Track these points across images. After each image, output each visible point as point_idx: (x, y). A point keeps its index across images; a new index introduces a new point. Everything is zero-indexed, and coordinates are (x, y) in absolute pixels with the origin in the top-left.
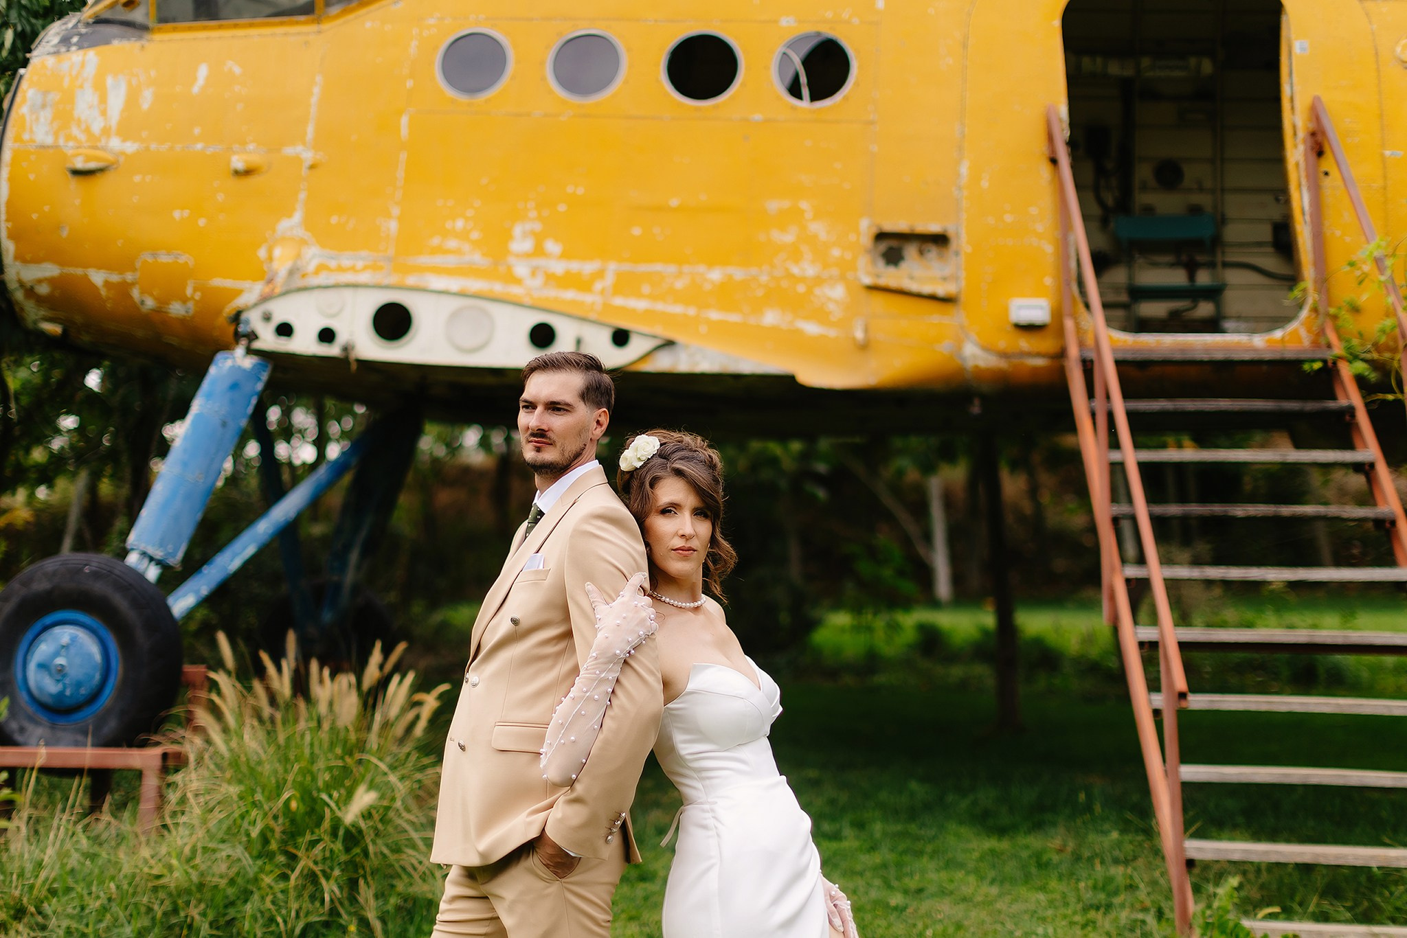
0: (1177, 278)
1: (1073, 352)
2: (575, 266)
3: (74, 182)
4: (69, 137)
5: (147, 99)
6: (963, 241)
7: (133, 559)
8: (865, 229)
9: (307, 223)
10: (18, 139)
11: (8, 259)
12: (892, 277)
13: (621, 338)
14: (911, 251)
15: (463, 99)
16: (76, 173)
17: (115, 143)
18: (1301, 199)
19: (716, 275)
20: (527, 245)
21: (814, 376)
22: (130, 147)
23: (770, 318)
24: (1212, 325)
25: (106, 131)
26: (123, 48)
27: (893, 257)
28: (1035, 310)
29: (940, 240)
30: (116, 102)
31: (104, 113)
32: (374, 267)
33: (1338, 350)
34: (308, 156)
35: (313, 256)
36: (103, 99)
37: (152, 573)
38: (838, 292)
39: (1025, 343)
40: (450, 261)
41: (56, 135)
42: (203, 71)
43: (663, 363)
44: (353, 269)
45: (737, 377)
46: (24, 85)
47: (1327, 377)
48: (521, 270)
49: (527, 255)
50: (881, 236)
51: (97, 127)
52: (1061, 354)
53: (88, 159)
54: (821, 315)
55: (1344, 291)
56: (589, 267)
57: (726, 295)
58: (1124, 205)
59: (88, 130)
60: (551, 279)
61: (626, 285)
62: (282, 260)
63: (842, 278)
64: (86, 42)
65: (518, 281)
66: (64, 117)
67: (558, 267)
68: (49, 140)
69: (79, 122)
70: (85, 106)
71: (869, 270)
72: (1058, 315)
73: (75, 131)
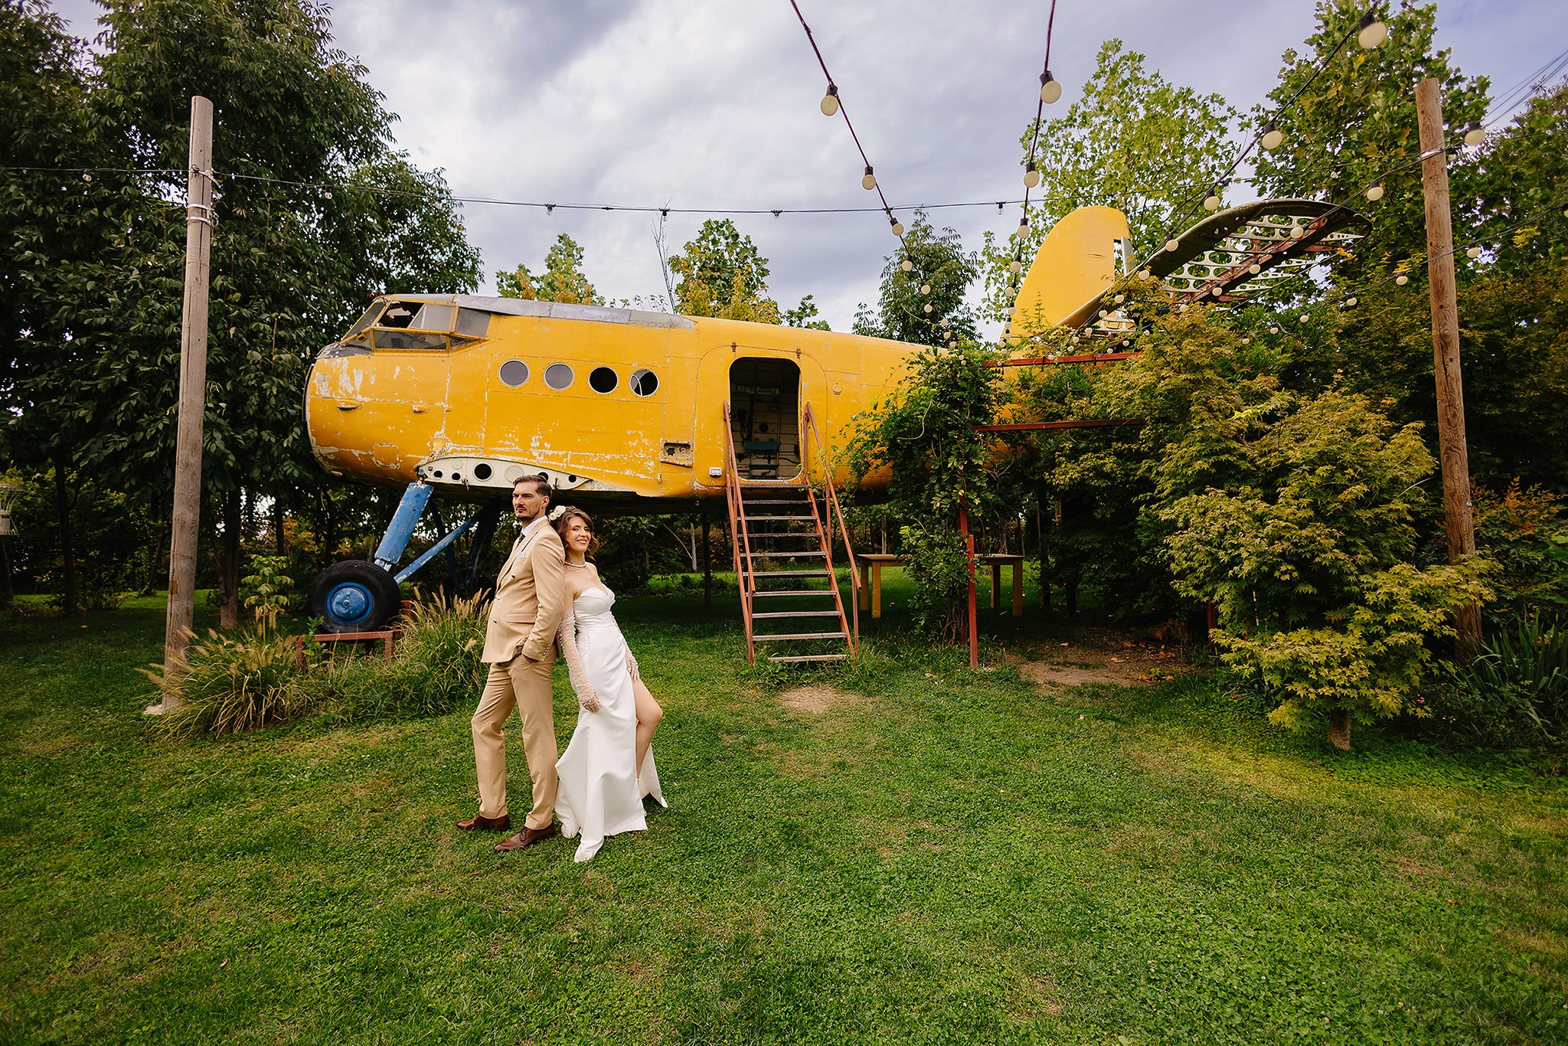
0: (765, 462)
1: (729, 485)
2: (556, 452)
3: (341, 413)
4: (337, 394)
5: (373, 380)
6: (694, 447)
7: (377, 562)
8: (662, 441)
9: (446, 433)
10: (313, 393)
11: (313, 444)
12: (670, 459)
13: (572, 479)
14: (677, 450)
15: (510, 387)
16: (342, 409)
17: (359, 398)
18: (801, 436)
19: (608, 457)
20: (538, 444)
21: (642, 492)
22: (367, 400)
23: (628, 473)
24: (774, 477)
25: (354, 392)
26: (360, 358)
27: (671, 452)
28: (717, 471)
29: (687, 446)
30: (359, 380)
31: (353, 385)
32: (476, 451)
33: (810, 485)
34: (446, 407)
35: (450, 446)
36: (352, 378)
37: (387, 567)
38: (652, 464)
39: (714, 482)
40: (507, 449)
41: (331, 393)
42: (398, 369)
43: (588, 488)
44: (467, 452)
45: (615, 492)
46: (314, 371)
47: (806, 492)
48: (535, 454)
49: (537, 448)
50: (667, 444)
51: (350, 390)
52: (725, 486)
53: (347, 403)
54: (645, 472)
55: (812, 467)
56: (561, 453)
57: (612, 464)
58: (749, 438)
59: (346, 392)
60: (546, 456)
61: (575, 459)
62: (437, 448)
63: (653, 459)
64: (342, 354)
65: (535, 458)
66: (334, 385)
67: (550, 453)
68: (328, 395)
69: (342, 388)
70: (344, 380)
71: (662, 456)
72: (724, 472)
73: (340, 392)
